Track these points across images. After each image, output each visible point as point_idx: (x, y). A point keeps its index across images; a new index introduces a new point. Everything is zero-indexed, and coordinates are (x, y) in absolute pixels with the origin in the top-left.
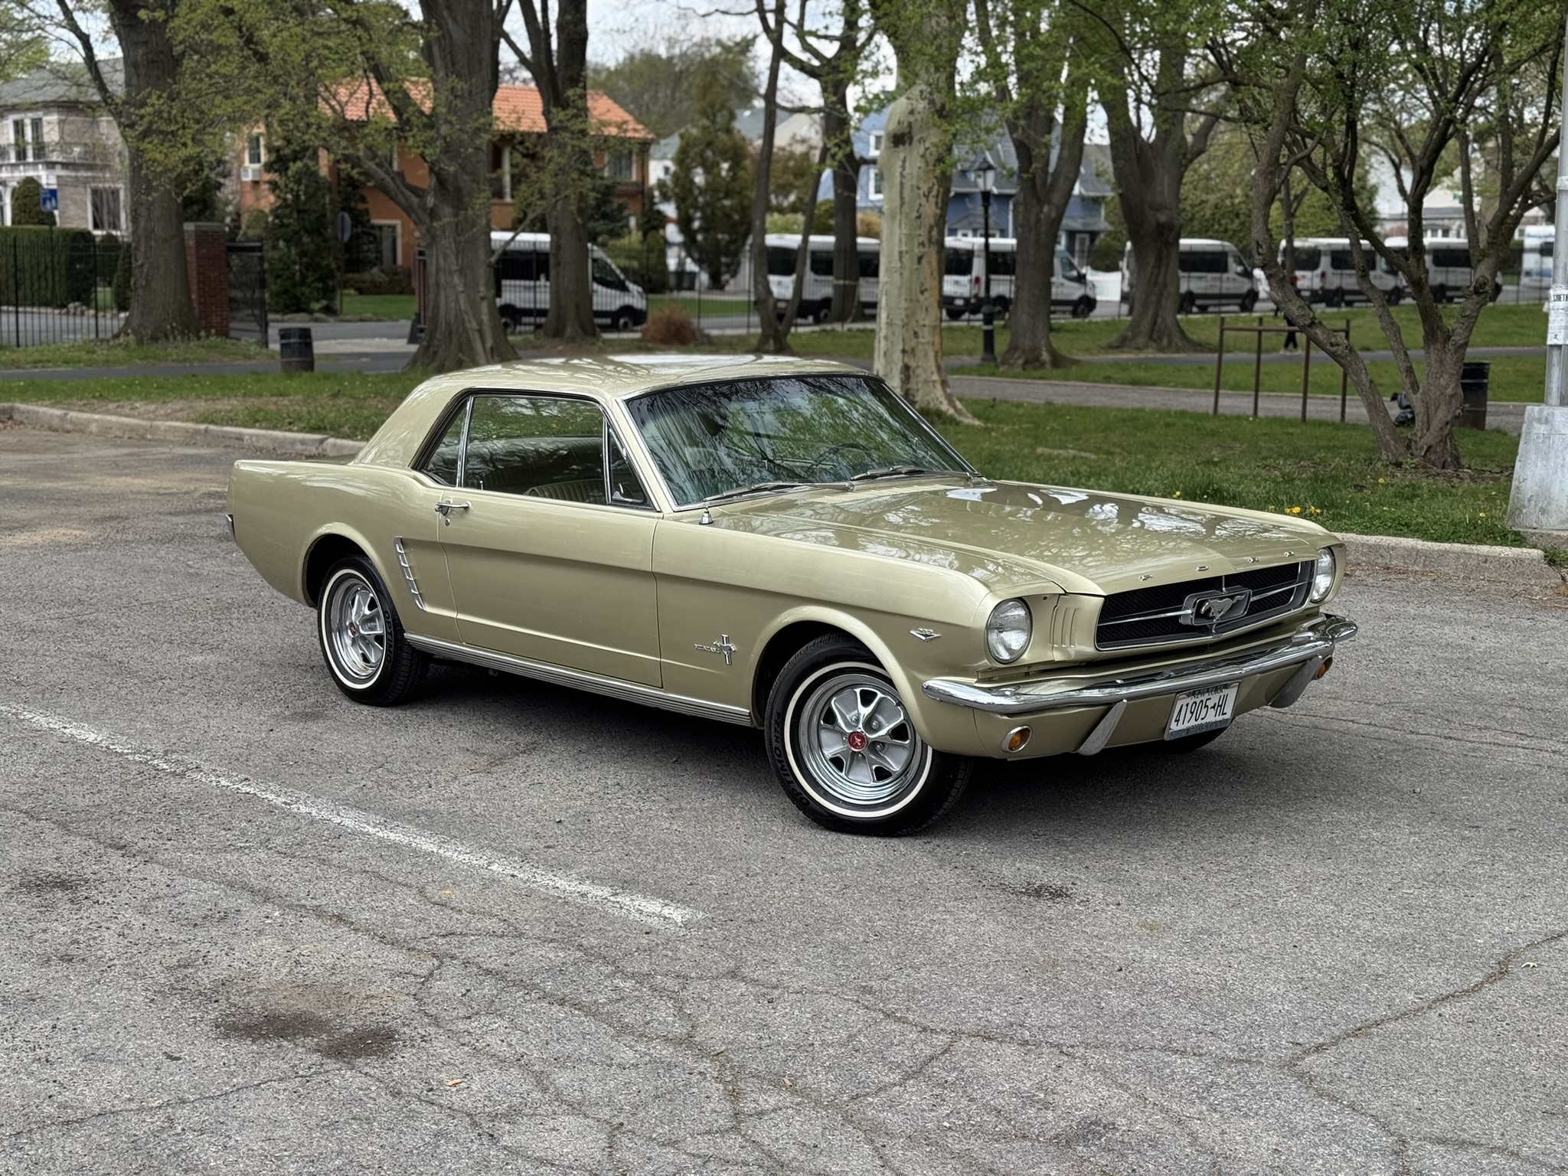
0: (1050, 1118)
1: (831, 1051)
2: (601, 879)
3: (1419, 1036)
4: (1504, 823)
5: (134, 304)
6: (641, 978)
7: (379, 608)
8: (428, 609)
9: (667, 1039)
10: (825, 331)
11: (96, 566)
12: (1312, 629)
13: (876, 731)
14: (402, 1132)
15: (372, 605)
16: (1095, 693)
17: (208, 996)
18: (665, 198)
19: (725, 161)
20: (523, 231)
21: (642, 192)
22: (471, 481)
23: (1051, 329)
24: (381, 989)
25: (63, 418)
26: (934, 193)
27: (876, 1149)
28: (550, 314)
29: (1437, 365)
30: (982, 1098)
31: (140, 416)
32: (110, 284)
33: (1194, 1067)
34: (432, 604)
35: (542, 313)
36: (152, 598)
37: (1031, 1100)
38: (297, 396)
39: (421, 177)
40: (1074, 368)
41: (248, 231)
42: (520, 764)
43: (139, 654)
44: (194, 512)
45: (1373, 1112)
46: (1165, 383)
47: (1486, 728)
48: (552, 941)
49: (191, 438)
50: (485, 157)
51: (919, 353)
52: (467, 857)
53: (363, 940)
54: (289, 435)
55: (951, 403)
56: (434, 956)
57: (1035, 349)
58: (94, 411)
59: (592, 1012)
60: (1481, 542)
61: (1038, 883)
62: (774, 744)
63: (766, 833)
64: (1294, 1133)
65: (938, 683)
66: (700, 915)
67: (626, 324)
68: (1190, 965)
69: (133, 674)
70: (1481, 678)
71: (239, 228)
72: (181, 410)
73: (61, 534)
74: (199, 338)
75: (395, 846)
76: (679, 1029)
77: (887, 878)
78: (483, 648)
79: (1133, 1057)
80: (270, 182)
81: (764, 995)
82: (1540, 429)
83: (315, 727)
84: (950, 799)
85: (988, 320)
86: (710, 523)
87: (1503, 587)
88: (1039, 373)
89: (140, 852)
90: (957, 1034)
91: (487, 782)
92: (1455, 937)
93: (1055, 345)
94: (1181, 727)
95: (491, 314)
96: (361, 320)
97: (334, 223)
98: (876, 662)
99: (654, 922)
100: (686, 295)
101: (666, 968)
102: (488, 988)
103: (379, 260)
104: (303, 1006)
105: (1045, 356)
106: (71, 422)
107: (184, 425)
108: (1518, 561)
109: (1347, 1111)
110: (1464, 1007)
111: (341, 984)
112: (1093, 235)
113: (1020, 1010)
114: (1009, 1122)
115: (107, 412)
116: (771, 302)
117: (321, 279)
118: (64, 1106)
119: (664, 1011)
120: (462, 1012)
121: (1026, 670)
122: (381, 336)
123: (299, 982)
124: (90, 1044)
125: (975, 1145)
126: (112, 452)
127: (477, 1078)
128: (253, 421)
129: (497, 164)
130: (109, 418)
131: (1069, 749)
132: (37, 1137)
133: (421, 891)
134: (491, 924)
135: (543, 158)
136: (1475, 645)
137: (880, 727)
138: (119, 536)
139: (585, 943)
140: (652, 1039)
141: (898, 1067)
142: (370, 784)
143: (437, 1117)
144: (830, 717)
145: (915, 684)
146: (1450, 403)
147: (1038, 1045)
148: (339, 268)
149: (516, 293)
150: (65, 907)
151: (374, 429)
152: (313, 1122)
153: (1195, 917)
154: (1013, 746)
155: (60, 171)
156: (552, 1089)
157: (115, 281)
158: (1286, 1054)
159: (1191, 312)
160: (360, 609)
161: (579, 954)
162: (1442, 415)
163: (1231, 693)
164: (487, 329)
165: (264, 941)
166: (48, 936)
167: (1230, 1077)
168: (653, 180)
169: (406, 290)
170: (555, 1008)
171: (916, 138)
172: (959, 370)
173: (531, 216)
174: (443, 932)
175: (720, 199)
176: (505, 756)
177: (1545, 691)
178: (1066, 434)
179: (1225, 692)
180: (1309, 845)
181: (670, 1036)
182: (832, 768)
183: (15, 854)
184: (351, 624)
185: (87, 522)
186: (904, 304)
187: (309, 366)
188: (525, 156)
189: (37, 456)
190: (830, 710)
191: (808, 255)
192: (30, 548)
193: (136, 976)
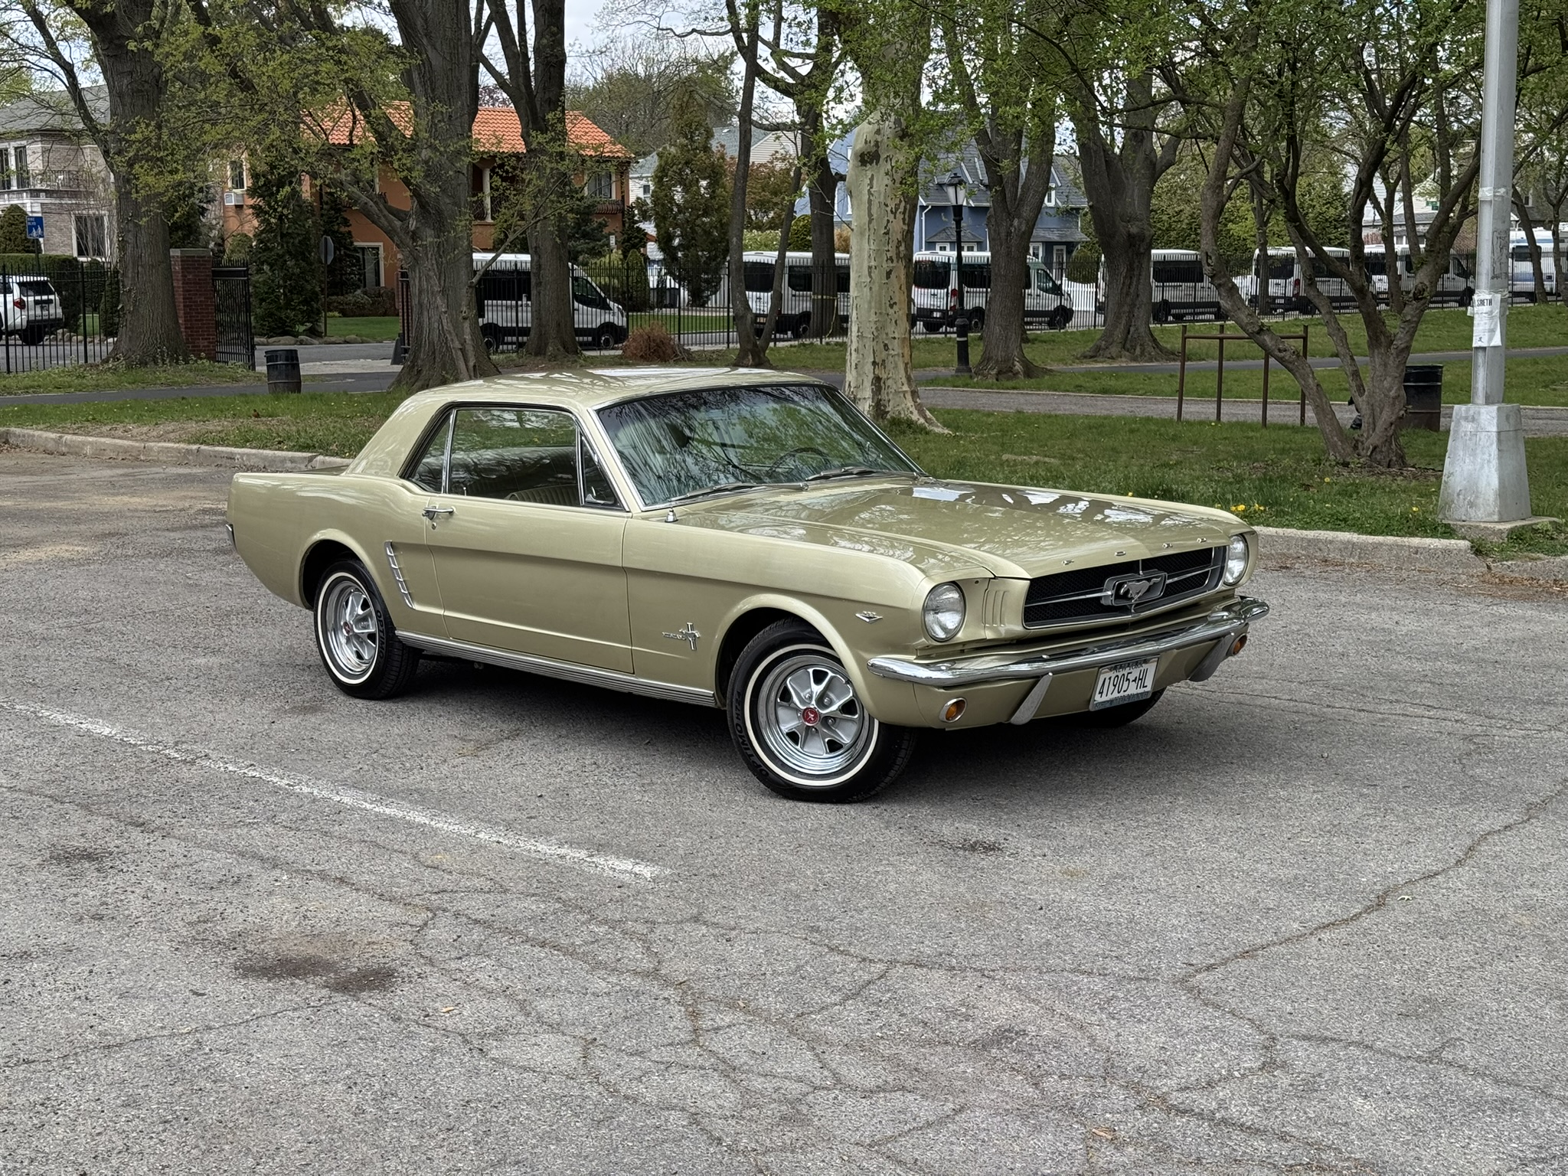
0: (970, 1028)
1: (780, 978)
2: (578, 844)
3: (1299, 956)
4: (1400, 782)
5: (122, 331)
6: (613, 924)
7: (372, 608)
8: (417, 607)
9: (636, 973)
10: (804, 345)
11: (100, 579)
12: (1227, 609)
13: (827, 707)
14: (402, 1048)
15: (365, 606)
16: (1024, 667)
17: (227, 945)
18: (645, 217)
19: (704, 179)
20: (504, 252)
21: (623, 211)
22: (455, 488)
23: (1026, 340)
24: (381, 937)
25: (58, 441)
26: (901, 209)
27: (817, 1055)
28: (532, 333)
29: (1382, 369)
30: (912, 1013)
31: (133, 438)
32: (95, 310)
33: (1098, 983)
34: (422, 602)
35: (525, 332)
36: (154, 607)
37: (954, 1013)
38: (286, 417)
39: (403, 201)
40: (1047, 377)
41: (233, 254)
42: (505, 748)
43: (145, 657)
44: (190, 528)
45: (1251, 1017)
46: (1135, 391)
47: (1397, 701)
48: (533, 895)
49: (183, 459)
50: (465, 180)
51: (890, 366)
52: (456, 827)
53: (364, 898)
54: (278, 453)
55: (921, 413)
56: (428, 909)
57: (1008, 359)
58: (88, 434)
59: (571, 952)
60: (1412, 535)
61: (974, 839)
62: (736, 721)
63: (728, 802)
64: (1179, 1033)
65: (880, 660)
66: (668, 871)
67: (607, 341)
68: (1103, 904)
69: (143, 676)
70: (1400, 658)
71: (224, 252)
72: (173, 431)
73: (63, 550)
74: (187, 363)
75: (391, 819)
76: (647, 964)
77: (837, 838)
78: (469, 642)
79: (1045, 978)
80: (252, 207)
81: (722, 935)
82: (1469, 427)
83: (313, 719)
84: (896, 767)
85: (962, 332)
86: (675, 521)
87: (1432, 577)
88: (1011, 384)
89: (158, 828)
90: (893, 963)
91: (475, 764)
92: (1341, 876)
93: (1029, 356)
94: (1104, 698)
95: (473, 334)
96: (346, 342)
97: (317, 246)
98: (826, 643)
99: (626, 878)
100: (668, 311)
101: (635, 916)
102: (477, 933)
103: (363, 281)
104: (311, 951)
105: (1018, 367)
106: (66, 445)
107: (177, 445)
108: (1447, 552)
109: (1228, 1016)
110: (1342, 933)
111: (345, 934)
112: (1070, 246)
113: (949, 942)
114: (933, 1032)
115: (101, 435)
116: (749, 316)
117: (306, 302)
118: (101, 1034)
119: (634, 951)
120: (454, 954)
121: (960, 648)
122: (366, 358)
123: (308, 932)
124: (124, 985)
125: (903, 1050)
126: (108, 473)
127: (468, 1006)
128: (245, 442)
129: (477, 187)
130: (103, 440)
131: (1003, 720)
132: (82, 1058)
133: (415, 856)
134: (477, 882)
135: (523, 180)
136: (1398, 628)
137: (831, 703)
138: (119, 551)
139: (563, 896)
140: (622, 973)
141: (840, 990)
142: (366, 767)
143: (433, 1036)
144: (785, 696)
145: (861, 662)
146: (1394, 404)
147: (963, 970)
148: (322, 290)
149: (498, 313)
150: (92, 875)
151: (361, 447)
152: (324, 1042)
153: (1112, 864)
154: (949, 716)
155: (43, 199)
156: (533, 1014)
157: (102, 306)
158: (1179, 973)
159: (1166, 322)
160: (353, 609)
161: (557, 905)
162: (1386, 416)
163: (1151, 668)
164: (470, 348)
165: (274, 900)
166: (79, 899)
167: (1128, 991)
168: (632, 199)
169: (389, 312)
170: (537, 949)
171: (883, 156)
172: (932, 382)
173: (511, 237)
174: (436, 890)
175: (698, 216)
176: (490, 741)
177: (1457, 668)
178: (1032, 441)
179: (1145, 666)
180: (1222, 803)
181: (639, 970)
182: (788, 742)
183: (44, 832)
184: (346, 624)
185: (88, 538)
186: (873, 318)
187: (297, 387)
188: (504, 179)
189: (35, 478)
190: (786, 690)
191: (786, 270)
192: (35, 564)
193: (161, 931)
